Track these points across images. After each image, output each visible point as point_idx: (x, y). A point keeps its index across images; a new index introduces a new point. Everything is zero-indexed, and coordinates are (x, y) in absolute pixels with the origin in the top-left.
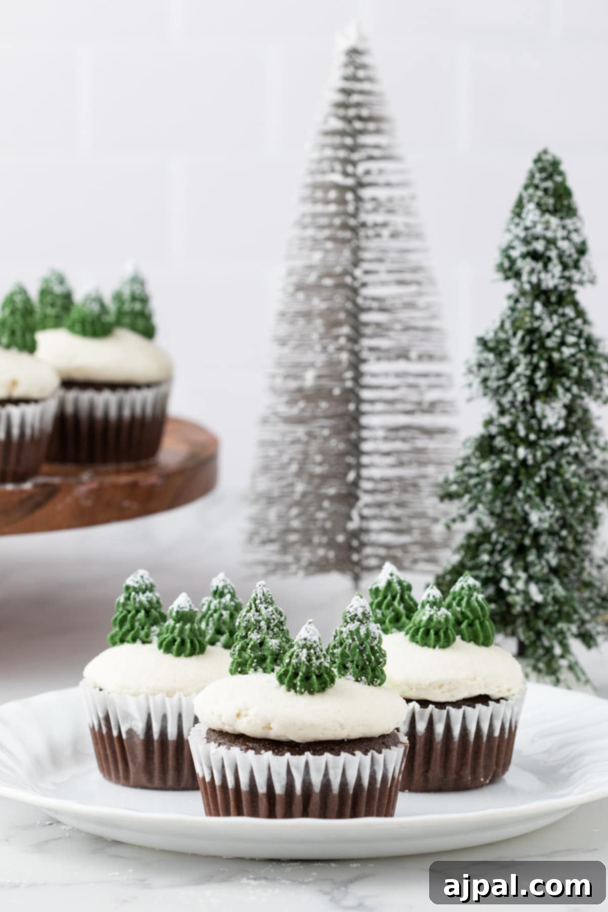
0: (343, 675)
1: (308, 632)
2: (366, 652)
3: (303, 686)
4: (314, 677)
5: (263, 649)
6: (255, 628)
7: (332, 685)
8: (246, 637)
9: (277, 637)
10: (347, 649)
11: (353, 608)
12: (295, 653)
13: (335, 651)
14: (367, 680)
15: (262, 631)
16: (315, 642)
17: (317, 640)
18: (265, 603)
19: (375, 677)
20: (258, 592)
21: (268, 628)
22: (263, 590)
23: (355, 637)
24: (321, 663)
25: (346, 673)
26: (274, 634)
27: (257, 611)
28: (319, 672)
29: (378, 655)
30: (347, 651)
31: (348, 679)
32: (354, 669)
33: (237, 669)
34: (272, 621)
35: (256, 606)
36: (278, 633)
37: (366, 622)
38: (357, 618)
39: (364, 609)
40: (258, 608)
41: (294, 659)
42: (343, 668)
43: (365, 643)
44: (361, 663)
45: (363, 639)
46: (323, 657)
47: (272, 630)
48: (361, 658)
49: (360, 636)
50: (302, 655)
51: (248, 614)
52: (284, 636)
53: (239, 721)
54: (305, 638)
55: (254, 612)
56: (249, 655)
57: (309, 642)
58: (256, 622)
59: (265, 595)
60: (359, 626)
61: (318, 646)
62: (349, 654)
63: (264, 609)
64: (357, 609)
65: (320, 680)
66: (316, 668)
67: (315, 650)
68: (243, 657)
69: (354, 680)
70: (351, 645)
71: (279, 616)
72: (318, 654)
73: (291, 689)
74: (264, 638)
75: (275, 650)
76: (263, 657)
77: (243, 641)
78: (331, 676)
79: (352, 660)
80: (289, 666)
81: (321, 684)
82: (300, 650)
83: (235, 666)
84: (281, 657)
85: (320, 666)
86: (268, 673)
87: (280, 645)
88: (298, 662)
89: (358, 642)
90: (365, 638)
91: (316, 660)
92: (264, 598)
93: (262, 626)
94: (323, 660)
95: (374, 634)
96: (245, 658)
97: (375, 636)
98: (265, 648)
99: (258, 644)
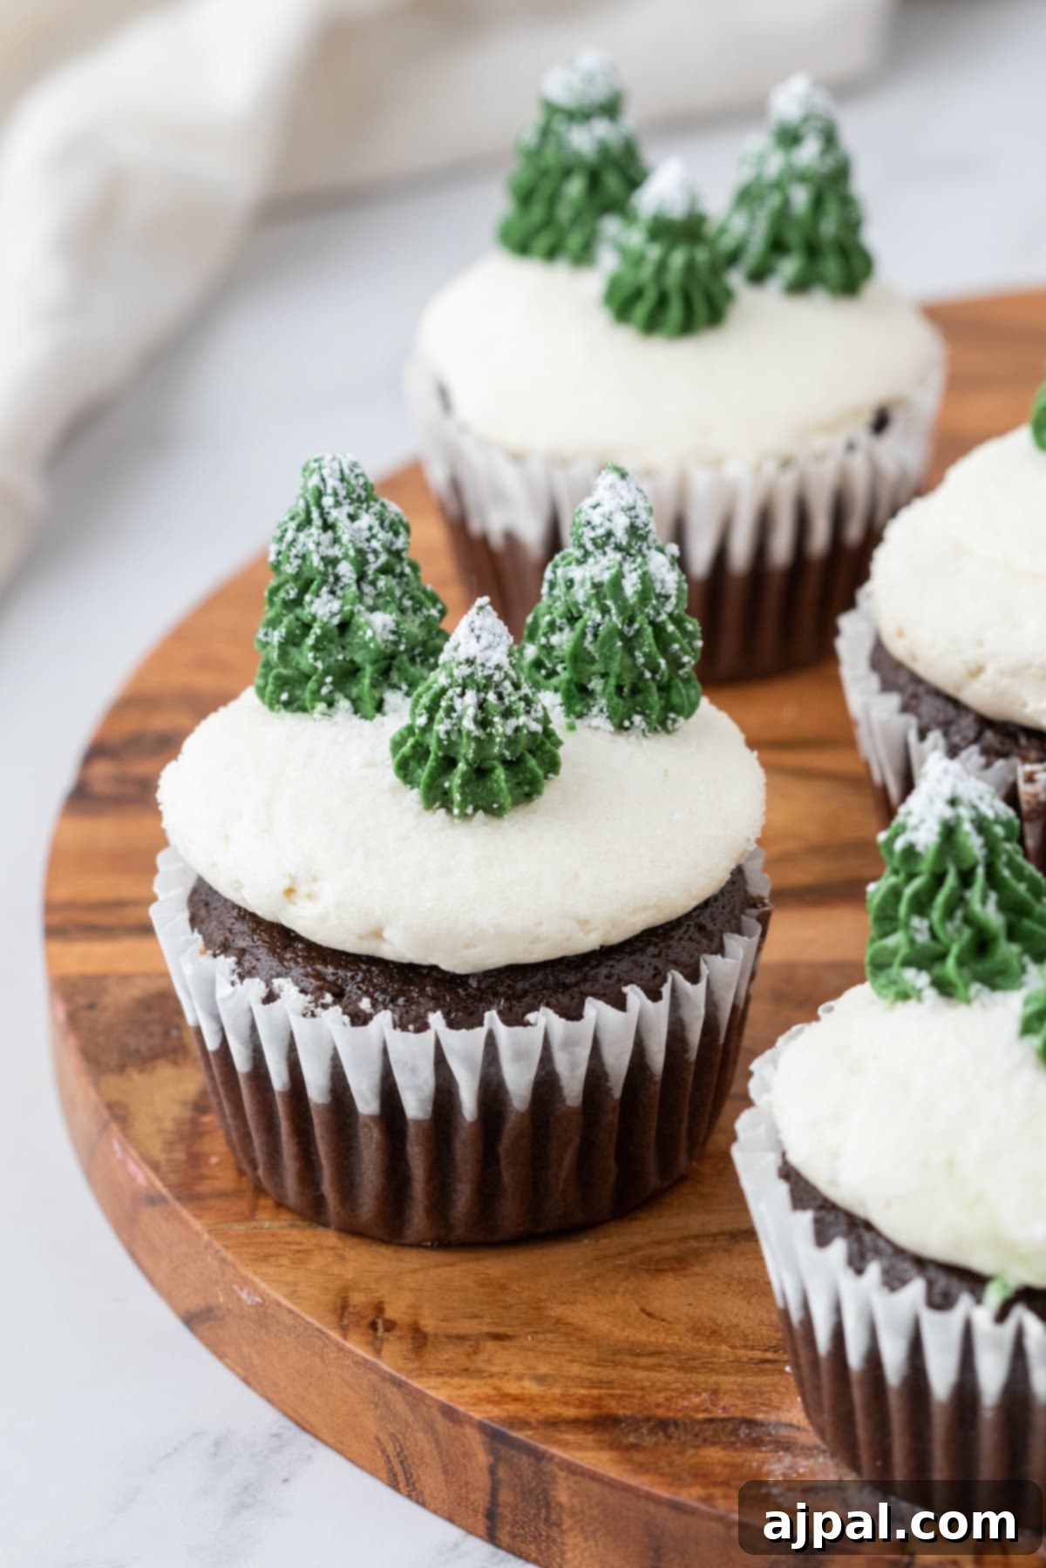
0: (580, 716)
1: (478, 637)
2: (643, 645)
3: (469, 798)
4: (500, 773)
5: (350, 644)
6: (325, 582)
7: (551, 775)
8: (298, 602)
9: (388, 603)
10: (589, 638)
11: (599, 510)
12: (443, 703)
13: (555, 639)
14: (648, 724)
15: (342, 588)
17: (505, 661)
18: (348, 501)
19: (669, 707)
20: (326, 472)
21: (361, 577)
22: (340, 464)
23: (609, 603)
24: (517, 729)
25: (589, 708)
26: (379, 595)
27: (327, 526)
28: (513, 753)
29: (676, 646)
30: (588, 643)
31: (597, 728)
32: (609, 700)
33: (280, 694)
34: (371, 557)
35: (323, 515)
36: (390, 592)
37: (640, 551)
38: (612, 540)
39: (633, 513)
40: (330, 519)
41: (441, 721)
42: (579, 696)
43: (640, 618)
44: (629, 679)
45: (633, 607)
46: (521, 706)
48: (628, 661)
49: (625, 600)
50: (465, 708)
51: (302, 536)
52: (407, 596)
53: (292, 908)
54: (471, 659)
55: (319, 535)
56: (311, 661)
57: (482, 671)
58: (326, 566)
59: (346, 477)
60: (621, 565)
61: (507, 676)
62: (596, 652)
63: (347, 521)
64: (611, 518)
65: (516, 775)
66: (506, 743)
67: (500, 689)
68: (294, 663)
69: (611, 728)
70: (599, 625)
71: (390, 535)
72: (510, 701)
73: (438, 804)
74: (352, 614)
75: (383, 647)
76: (350, 666)
77: (291, 616)
78: (549, 755)
79: (603, 671)
80: (428, 735)
81: (519, 784)
82: (459, 690)
83: (274, 684)
84: (402, 663)
85: (517, 737)
86: (368, 722)
87: (395, 629)
88: (453, 730)
89: (618, 618)
90: (638, 606)
91: (502, 721)
92: (344, 488)
93: (344, 576)
94: (522, 720)
95: (663, 587)
96: (299, 667)
97: (666, 591)
98: (353, 642)
99: (335, 629)
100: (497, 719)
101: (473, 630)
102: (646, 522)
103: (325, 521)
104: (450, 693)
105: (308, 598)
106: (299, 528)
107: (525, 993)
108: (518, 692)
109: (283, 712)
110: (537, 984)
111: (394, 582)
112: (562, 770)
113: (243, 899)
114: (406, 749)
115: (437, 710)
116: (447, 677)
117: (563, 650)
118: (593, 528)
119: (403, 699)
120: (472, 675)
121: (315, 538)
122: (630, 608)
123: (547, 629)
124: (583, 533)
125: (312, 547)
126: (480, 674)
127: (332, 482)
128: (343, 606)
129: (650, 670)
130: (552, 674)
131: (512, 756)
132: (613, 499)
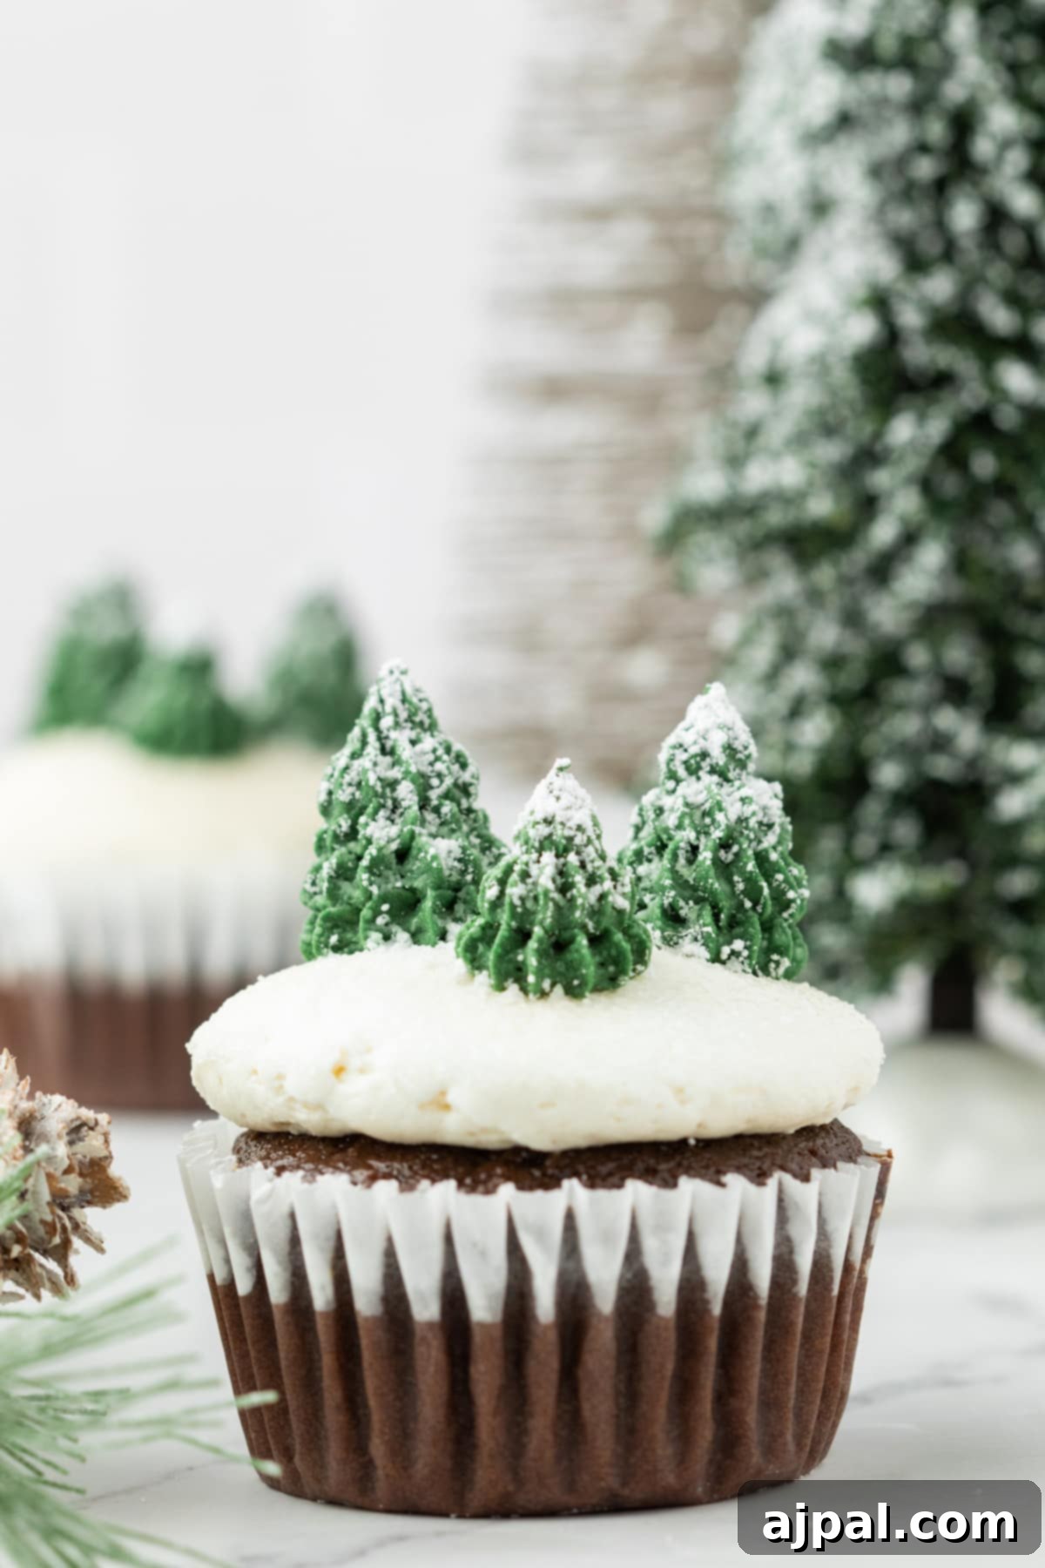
1: (558, 798)
2: (743, 870)
3: (547, 971)
4: (582, 942)
5: (412, 871)
6: (382, 806)
7: (640, 968)
8: (352, 833)
9: (452, 832)
10: (682, 860)
11: (693, 733)
12: (517, 868)
14: (749, 957)
15: (401, 814)
16: (580, 828)
17: (588, 825)
18: (409, 725)
19: (773, 948)
20: (385, 693)
21: (424, 804)
22: (402, 685)
24: (602, 897)
25: (681, 938)
26: (443, 823)
27: (387, 749)
28: (597, 923)
29: (780, 877)
30: (680, 866)
32: (705, 924)
33: (329, 938)
34: (435, 782)
35: (381, 738)
36: (454, 820)
37: (738, 776)
38: (708, 761)
39: (730, 734)
40: (389, 743)
41: (515, 884)
43: (739, 839)
44: (726, 905)
46: (607, 877)
47: (437, 810)
48: (725, 888)
50: (541, 870)
51: (356, 764)
52: (475, 833)
53: (341, 1085)
55: (376, 756)
56: (366, 888)
57: (562, 831)
58: (383, 788)
59: (409, 699)
60: (718, 789)
61: (589, 841)
62: (689, 875)
63: (408, 745)
64: (707, 737)
65: (602, 953)
66: (589, 911)
67: (583, 854)
68: (345, 898)
69: (708, 955)
70: (693, 847)
71: (456, 765)
72: (593, 867)
73: (509, 981)
74: (412, 836)
75: (447, 873)
76: (408, 894)
77: (343, 850)
79: (697, 895)
80: (499, 911)
81: (603, 965)
82: (534, 855)
83: (322, 928)
84: (468, 893)
86: (429, 947)
87: (462, 856)
88: (527, 895)
90: (736, 830)
91: (584, 886)
92: (405, 709)
93: (403, 800)
95: (765, 815)
96: (353, 901)
97: (769, 819)
98: (415, 868)
99: (393, 856)
101: (551, 792)
102: (746, 744)
103: (383, 745)
104: (525, 858)
105: (362, 824)
106: (354, 755)
109: (332, 956)
115: (510, 879)
116: (521, 845)
117: (651, 881)
118: (686, 749)
121: (372, 757)
123: (634, 858)
124: (674, 757)
125: (368, 766)
126: (560, 835)
127: (392, 701)
128: (401, 830)
129: (751, 900)
131: (596, 929)
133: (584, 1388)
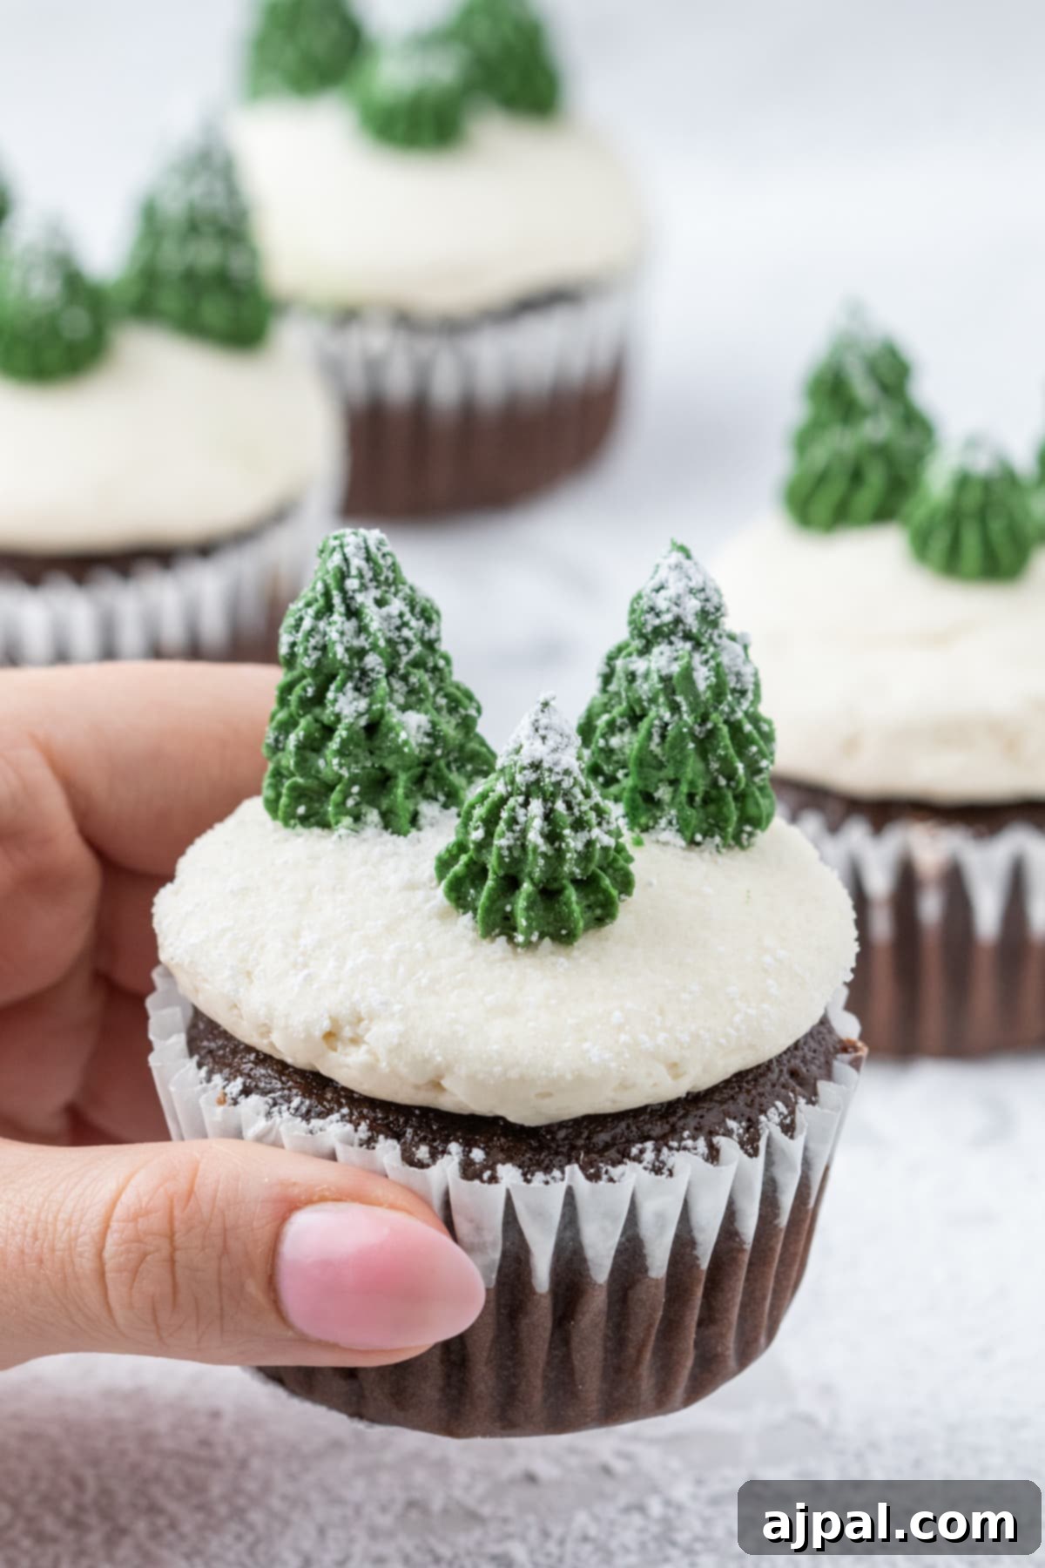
0: (645, 829)
1: (544, 738)
2: (718, 747)
3: (535, 923)
4: (572, 894)
5: (380, 748)
6: (349, 677)
7: (623, 897)
8: (319, 699)
9: (421, 701)
10: (656, 739)
11: (663, 593)
12: (504, 815)
13: (615, 741)
14: (722, 838)
15: (368, 684)
16: (567, 772)
17: (574, 766)
18: (374, 584)
19: (745, 819)
20: (349, 550)
21: (391, 671)
22: (365, 541)
23: (679, 698)
24: (589, 844)
25: (656, 822)
26: (412, 691)
27: (353, 613)
28: (585, 869)
29: (754, 749)
30: (655, 745)
31: (666, 844)
32: (680, 811)
33: (296, 808)
34: (402, 648)
35: (347, 599)
36: (424, 689)
37: (711, 640)
38: (681, 627)
39: (702, 596)
40: (354, 605)
41: (502, 835)
42: (644, 806)
43: (714, 716)
44: (702, 786)
45: (706, 703)
46: (592, 816)
47: (404, 678)
48: (700, 766)
49: (696, 695)
50: (530, 820)
51: (322, 625)
52: (441, 693)
53: (332, 1055)
54: (537, 763)
55: (343, 623)
56: (336, 768)
57: (549, 776)
58: (351, 659)
59: (373, 556)
60: (691, 657)
61: (576, 782)
62: (664, 755)
63: (374, 608)
64: (679, 602)
65: (586, 896)
66: (576, 860)
67: (569, 798)
69: (683, 843)
70: (667, 724)
71: (422, 623)
72: (580, 811)
73: (497, 931)
75: (417, 751)
76: (379, 773)
77: (309, 717)
78: (622, 872)
79: (672, 777)
80: (484, 851)
81: (589, 907)
82: (521, 799)
83: (289, 796)
84: (439, 769)
85: (588, 852)
86: (402, 838)
87: (430, 731)
88: (515, 845)
89: (689, 716)
90: (711, 701)
91: (573, 834)
92: (370, 569)
93: (372, 670)
94: (596, 832)
95: (738, 681)
96: (320, 776)
97: (742, 686)
98: (384, 746)
99: (362, 732)
100: (567, 832)
101: (537, 730)
102: (718, 606)
103: (348, 608)
104: (511, 802)
105: (330, 695)
106: (318, 616)
107: (607, 1146)
108: (588, 800)
109: (300, 829)
110: (619, 1136)
111: (426, 677)
112: (636, 891)
113: (272, 1045)
114: (458, 868)
115: (496, 823)
116: (506, 784)
117: (623, 754)
118: (658, 615)
119: (440, 812)
120: (538, 781)
121: (339, 626)
122: (702, 705)
123: (606, 730)
124: (646, 620)
125: (334, 636)
126: (547, 780)
127: (357, 562)
128: (370, 705)
129: (725, 776)
130: (611, 780)
131: (582, 875)
132: (680, 580)
133: (575, 1341)
